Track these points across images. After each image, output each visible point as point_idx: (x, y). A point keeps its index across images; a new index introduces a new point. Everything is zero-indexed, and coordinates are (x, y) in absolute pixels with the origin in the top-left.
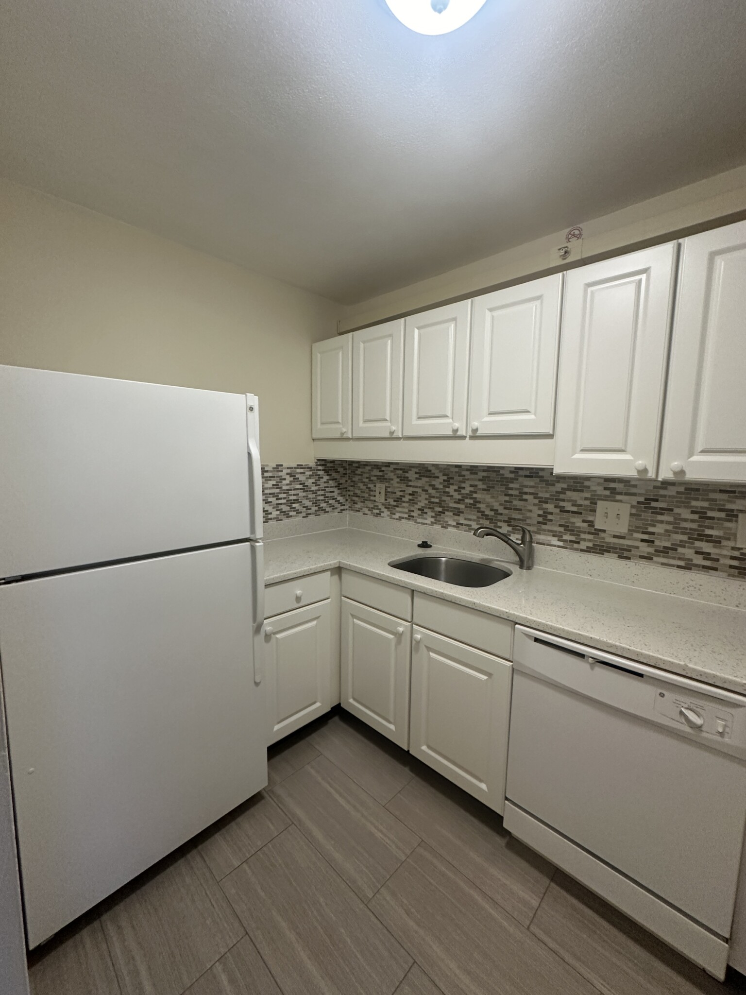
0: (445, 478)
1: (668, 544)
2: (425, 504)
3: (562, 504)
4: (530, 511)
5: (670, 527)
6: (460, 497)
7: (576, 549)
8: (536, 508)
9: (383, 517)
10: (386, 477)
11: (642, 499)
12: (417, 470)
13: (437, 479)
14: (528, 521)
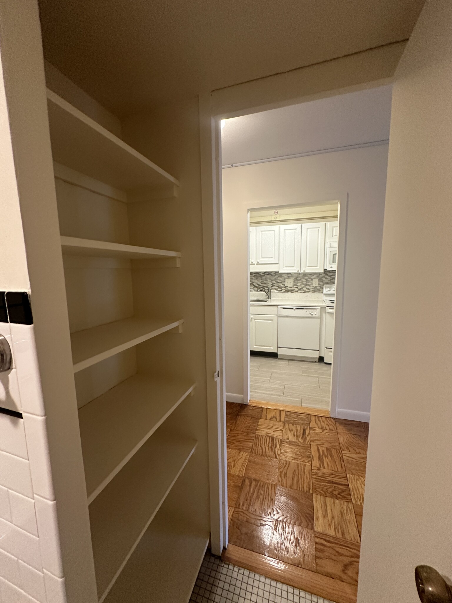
1: (301, 288)
3: (277, 281)
4: (269, 284)
5: (301, 284)
7: (281, 292)
8: (270, 283)
11: (295, 278)
14: (269, 286)
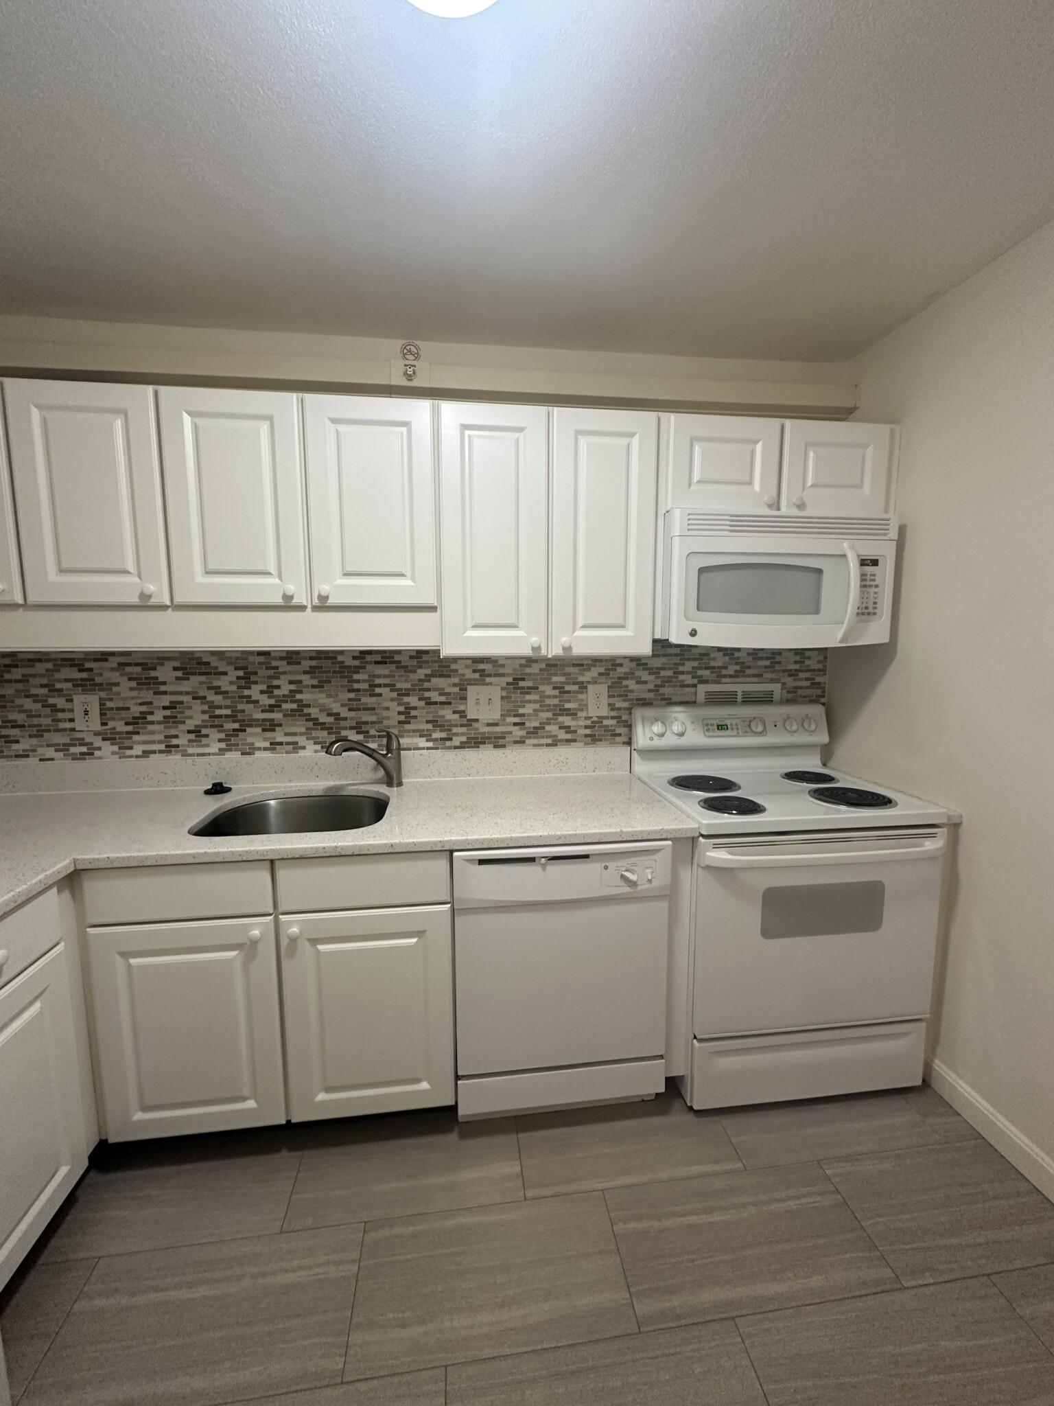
0: (241, 673)
1: (537, 724)
2: (203, 721)
3: (427, 694)
4: (388, 709)
5: (537, 706)
6: (272, 702)
7: (449, 748)
8: (395, 703)
9: (100, 758)
10: (98, 680)
11: (510, 680)
12: (177, 664)
13: (223, 677)
14: (386, 723)
